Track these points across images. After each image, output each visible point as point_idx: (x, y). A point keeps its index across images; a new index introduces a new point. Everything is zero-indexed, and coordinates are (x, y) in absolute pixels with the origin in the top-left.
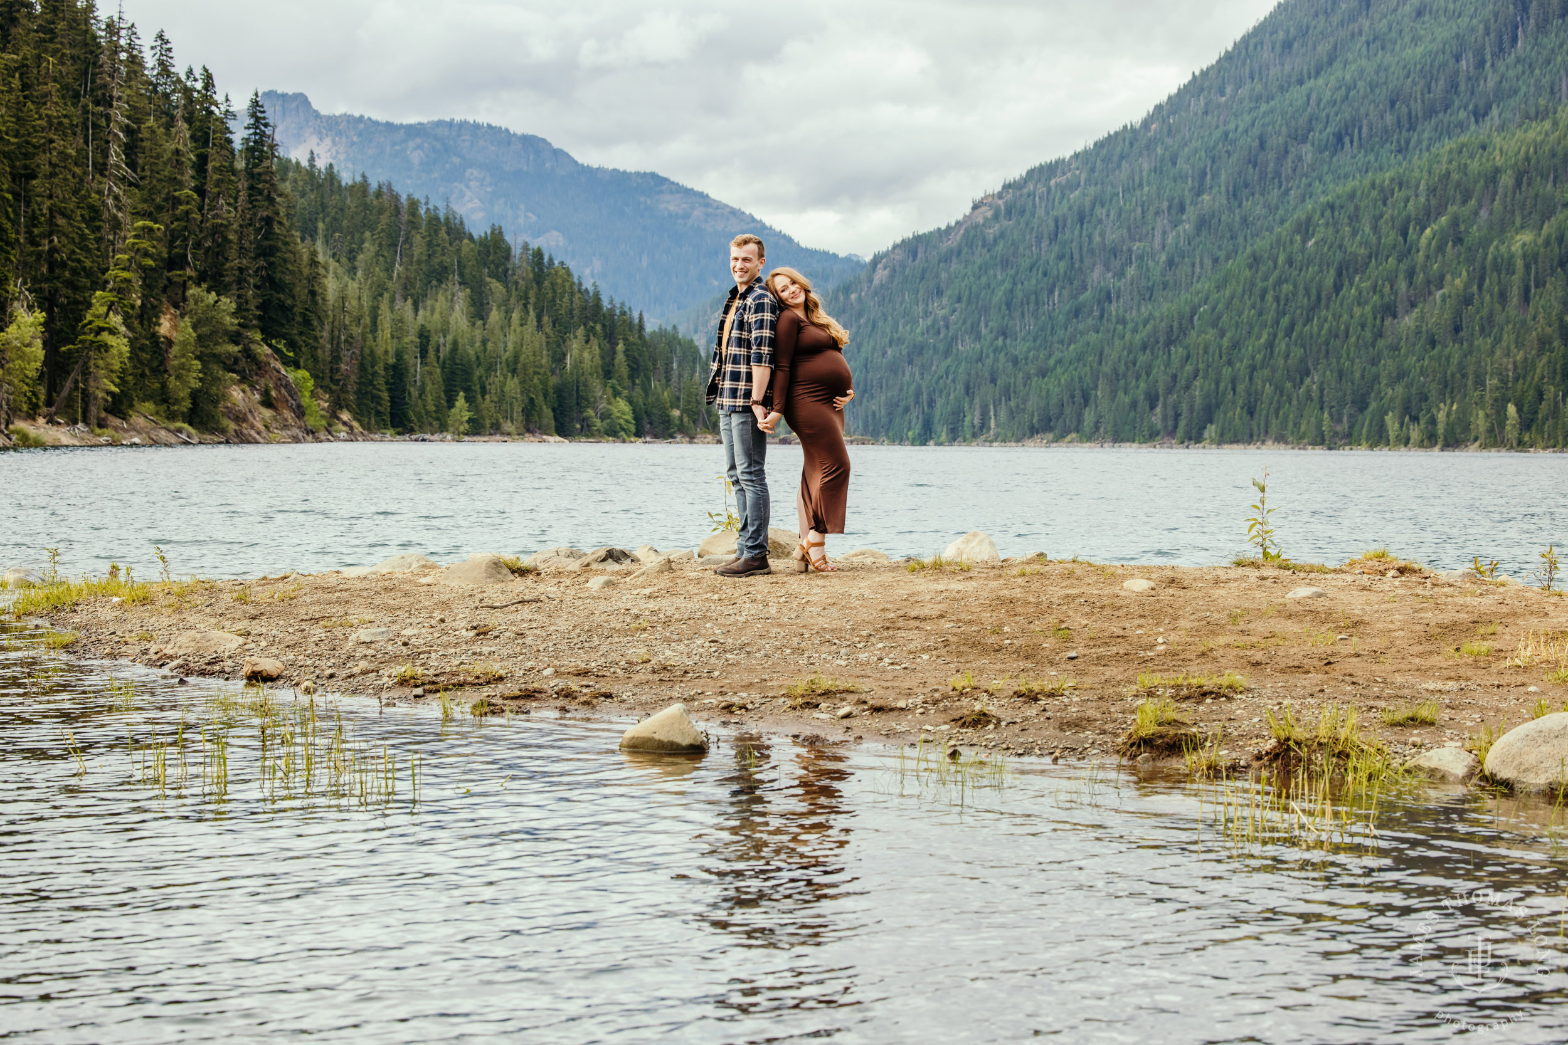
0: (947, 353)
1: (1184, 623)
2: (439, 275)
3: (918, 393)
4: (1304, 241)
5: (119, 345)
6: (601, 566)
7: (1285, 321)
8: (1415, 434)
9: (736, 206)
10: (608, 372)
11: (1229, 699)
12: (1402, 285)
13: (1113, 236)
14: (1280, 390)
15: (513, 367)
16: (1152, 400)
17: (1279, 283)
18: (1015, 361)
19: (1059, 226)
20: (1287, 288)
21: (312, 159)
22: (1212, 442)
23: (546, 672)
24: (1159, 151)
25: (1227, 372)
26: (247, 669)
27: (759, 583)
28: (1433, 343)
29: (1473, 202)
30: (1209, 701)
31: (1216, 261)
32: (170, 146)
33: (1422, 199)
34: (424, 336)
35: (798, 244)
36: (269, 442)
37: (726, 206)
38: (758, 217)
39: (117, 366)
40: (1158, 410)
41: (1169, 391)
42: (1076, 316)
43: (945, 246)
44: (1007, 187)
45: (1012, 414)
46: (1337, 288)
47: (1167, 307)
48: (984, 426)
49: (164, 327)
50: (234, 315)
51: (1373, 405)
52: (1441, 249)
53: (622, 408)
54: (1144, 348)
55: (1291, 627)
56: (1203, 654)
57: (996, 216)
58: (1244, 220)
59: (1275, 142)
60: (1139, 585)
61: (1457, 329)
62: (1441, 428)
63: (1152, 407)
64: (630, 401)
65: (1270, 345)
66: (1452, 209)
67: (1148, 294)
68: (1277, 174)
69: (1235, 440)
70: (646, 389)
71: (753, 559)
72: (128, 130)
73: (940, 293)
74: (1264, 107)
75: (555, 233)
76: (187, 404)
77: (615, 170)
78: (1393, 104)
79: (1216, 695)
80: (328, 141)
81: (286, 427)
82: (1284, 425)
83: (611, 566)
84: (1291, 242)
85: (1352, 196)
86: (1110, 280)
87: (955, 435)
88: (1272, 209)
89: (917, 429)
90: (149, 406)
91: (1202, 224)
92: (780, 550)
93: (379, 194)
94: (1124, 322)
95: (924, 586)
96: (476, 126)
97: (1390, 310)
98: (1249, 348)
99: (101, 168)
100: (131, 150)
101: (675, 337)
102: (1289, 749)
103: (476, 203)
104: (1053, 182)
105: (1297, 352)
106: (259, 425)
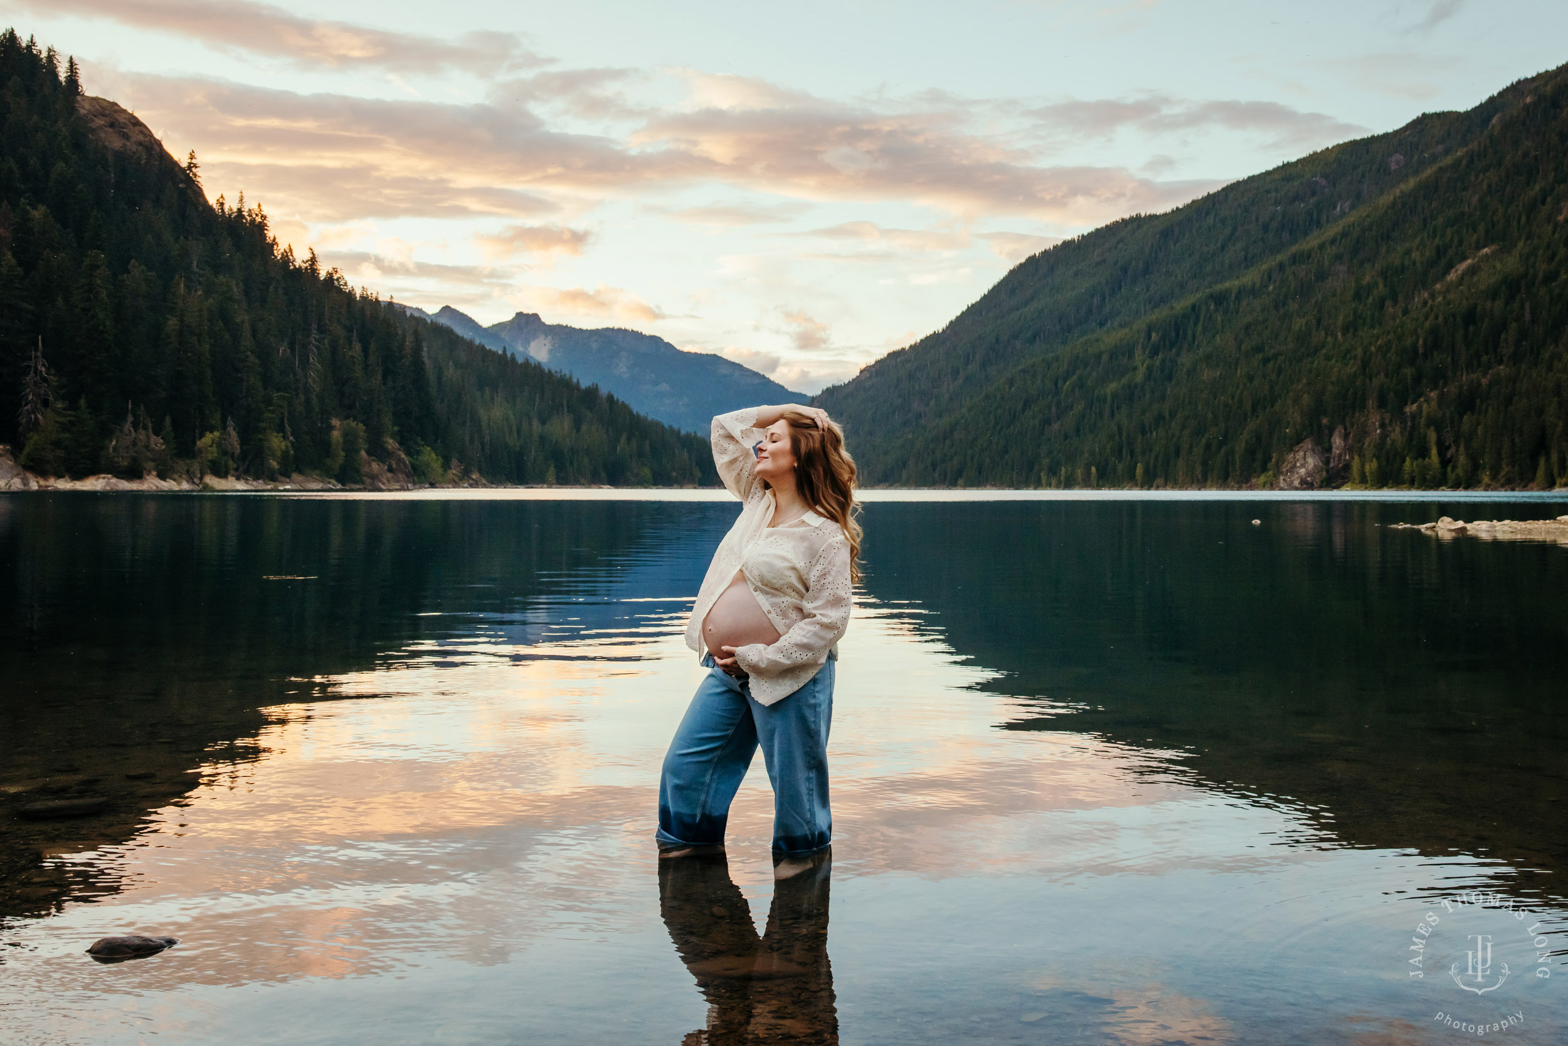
2: (558, 409)
4: (1010, 389)
7: (998, 427)
8: (1054, 482)
9: (756, 370)
10: (639, 455)
12: (1054, 409)
13: (924, 386)
14: (994, 461)
15: (588, 453)
16: (934, 466)
17: (997, 408)
19: (899, 381)
20: (1000, 411)
22: (962, 486)
24: (948, 344)
28: (1066, 437)
29: (1089, 368)
31: (971, 397)
33: (1065, 367)
34: (543, 438)
35: (787, 390)
37: (751, 370)
38: (767, 376)
40: (937, 471)
41: (943, 462)
42: (905, 425)
44: (877, 362)
46: (1024, 410)
47: (946, 420)
51: (1036, 467)
52: (1073, 391)
53: (646, 471)
54: (933, 441)
57: (871, 377)
58: (986, 377)
59: (1004, 338)
61: (1078, 430)
62: (1062, 478)
63: (934, 470)
64: (651, 467)
65: (991, 439)
66: (1078, 372)
67: (938, 414)
68: (1004, 355)
70: (660, 463)
74: (999, 322)
75: (665, 384)
76: (335, 472)
77: (695, 353)
78: (1060, 321)
84: (1004, 388)
85: (1033, 365)
86: (922, 407)
88: (999, 372)
91: (967, 380)
94: (925, 428)
97: (1047, 422)
98: (980, 441)
103: (624, 369)
104: (898, 360)
105: (1003, 442)
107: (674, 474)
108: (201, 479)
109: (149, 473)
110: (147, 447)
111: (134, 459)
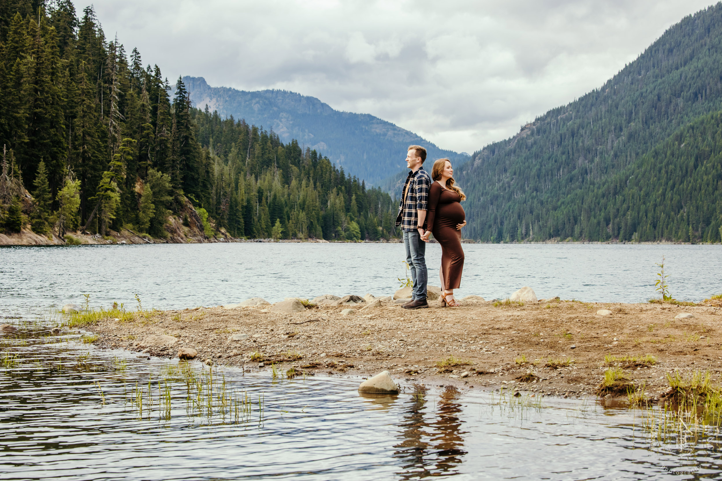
0: (509, 199)
1: (626, 331)
2: (267, 163)
3: (496, 218)
4: (680, 144)
5: (116, 196)
6: (347, 304)
7: (671, 183)
9: (408, 130)
10: (348, 209)
11: (649, 368)
13: (588, 142)
14: (668, 216)
15: (303, 207)
16: (607, 221)
17: (668, 164)
18: (542, 203)
19: (562, 138)
20: (671, 167)
21: (207, 109)
22: (636, 241)
23: (322, 355)
24: (610, 102)
25: (643, 207)
26: (180, 353)
27: (423, 312)
30: (639, 368)
31: (637, 154)
32: (140, 103)
34: (260, 192)
35: (438, 148)
36: (187, 243)
37: (404, 130)
39: (114, 206)
40: (610, 226)
41: (616, 217)
42: (571, 181)
43: (508, 148)
44: (537, 120)
45: (540, 228)
46: (696, 167)
47: (614, 177)
48: (527, 234)
49: (137, 188)
50: (170, 182)
51: (713, 223)
53: (354, 226)
54: (603, 196)
55: (677, 332)
56: (636, 346)
57: (532, 134)
58: (651, 134)
59: (665, 97)
60: (604, 312)
63: (607, 225)
64: (358, 223)
65: (664, 194)
67: (605, 170)
68: (666, 112)
69: (647, 240)
70: (366, 218)
71: (420, 300)
72: (120, 95)
73: (505, 171)
74: (660, 81)
75: (323, 143)
76: (148, 225)
77: (351, 113)
79: (642, 366)
80: (214, 100)
81: (195, 235)
82: (670, 233)
83: (352, 304)
84: (673, 145)
85: (702, 122)
86: (587, 164)
87: (513, 239)
88: (664, 129)
89: (495, 235)
90: (130, 225)
91: (631, 136)
92: (432, 296)
93: (239, 125)
94: (593, 184)
95: (502, 313)
96: (285, 92)
98: (653, 196)
99: (107, 113)
100: (121, 105)
101: (379, 193)
102: (677, 392)
103: (285, 129)
104: (559, 117)
105: (676, 198)
106: (182, 235)
107: (380, 228)
108: (63, 233)
109: (25, 226)
110: (18, 197)
111: (12, 212)
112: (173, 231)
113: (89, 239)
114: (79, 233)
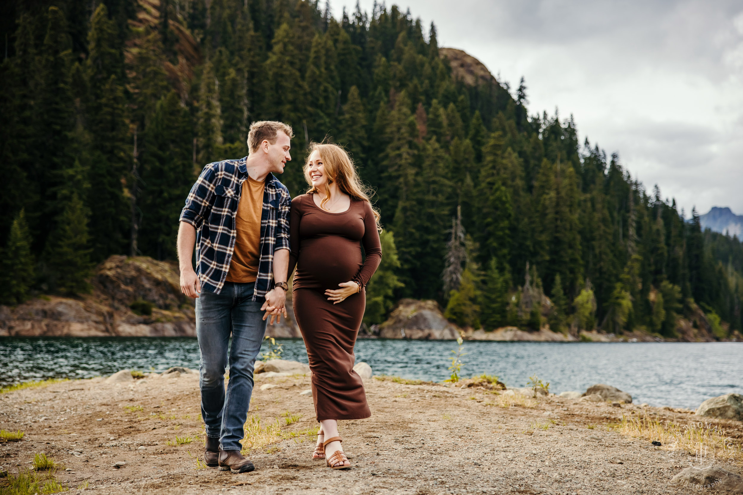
5: (627, 302)
32: (655, 228)
36: (696, 342)
49: (652, 296)
72: (637, 222)
81: (703, 336)
90: (643, 327)
106: (692, 335)
108: (579, 332)
109: (544, 326)
110: (539, 303)
111: (533, 314)
112: (683, 332)
113: (603, 338)
114: (594, 332)
